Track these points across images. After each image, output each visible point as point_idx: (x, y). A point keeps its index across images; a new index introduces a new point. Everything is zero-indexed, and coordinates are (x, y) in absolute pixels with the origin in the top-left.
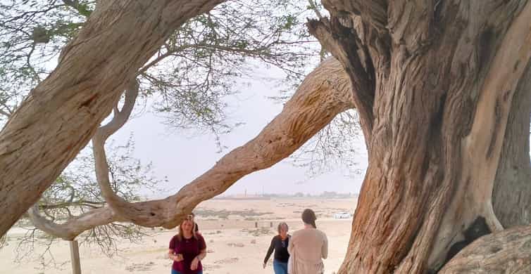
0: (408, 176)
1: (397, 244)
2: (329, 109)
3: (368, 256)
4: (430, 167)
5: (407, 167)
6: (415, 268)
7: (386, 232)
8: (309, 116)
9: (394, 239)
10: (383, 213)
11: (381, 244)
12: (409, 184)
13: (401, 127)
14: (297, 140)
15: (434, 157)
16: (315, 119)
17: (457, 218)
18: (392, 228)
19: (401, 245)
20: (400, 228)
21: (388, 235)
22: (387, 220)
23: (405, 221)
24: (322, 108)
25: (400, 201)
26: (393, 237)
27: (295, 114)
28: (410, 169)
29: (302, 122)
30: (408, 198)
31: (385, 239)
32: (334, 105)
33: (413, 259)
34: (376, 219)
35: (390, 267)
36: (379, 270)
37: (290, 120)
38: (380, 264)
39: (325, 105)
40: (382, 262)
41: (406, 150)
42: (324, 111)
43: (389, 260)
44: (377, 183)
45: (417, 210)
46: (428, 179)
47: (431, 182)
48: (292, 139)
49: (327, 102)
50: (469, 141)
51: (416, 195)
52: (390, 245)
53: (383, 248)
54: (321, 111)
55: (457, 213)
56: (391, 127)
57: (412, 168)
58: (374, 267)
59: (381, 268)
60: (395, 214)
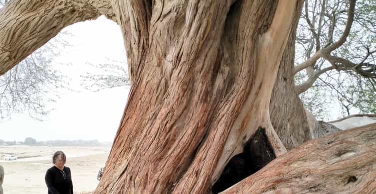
0: (199, 77)
1: (178, 158)
2: (58, 18)
3: (142, 174)
4: (222, 67)
5: (199, 66)
6: (200, 184)
7: (167, 145)
8: (32, 24)
9: (176, 153)
10: (165, 122)
11: (161, 159)
12: (199, 87)
13: (200, 11)
14: (14, 55)
15: (227, 56)
16: (38, 30)
17: (242, 128)
18: (174, 140)
19: (183, 159)
20: (184, 140)
21: (169, 149)
22: (169, 131)
23: (190, 131)
24: (49, 16)
25: (185, 108)
26: (175, 151)
27: (13, 22)
28: (202, 69)
29: (22, 32)
30: (197, 103)
31: (165, 153)
32: (65, 12)
33: (197, 174)
34: (154, 130)
35: (169, 184)
36: (157, 190)
37: (6, 29)
38: (158, 182)
39: (53, 12)
40: (161, 180)
41: (201, 43)
42: (51, 20)
43: (169, 177)
44: (155, 87)
45: (205, 119)
46: (219, 82)
47: (222, 86)
48: (7, 53)
49: (56, 8)
50: (268, 38)
51: (205, 101)
52: (171, 160)
53: (161, 164)
54: (48, 20)
55: (243, 122)
56: (184, 10)
57: (205, 67)
58: (150, 186)
59: (159, 187)
60: (179, 124)
